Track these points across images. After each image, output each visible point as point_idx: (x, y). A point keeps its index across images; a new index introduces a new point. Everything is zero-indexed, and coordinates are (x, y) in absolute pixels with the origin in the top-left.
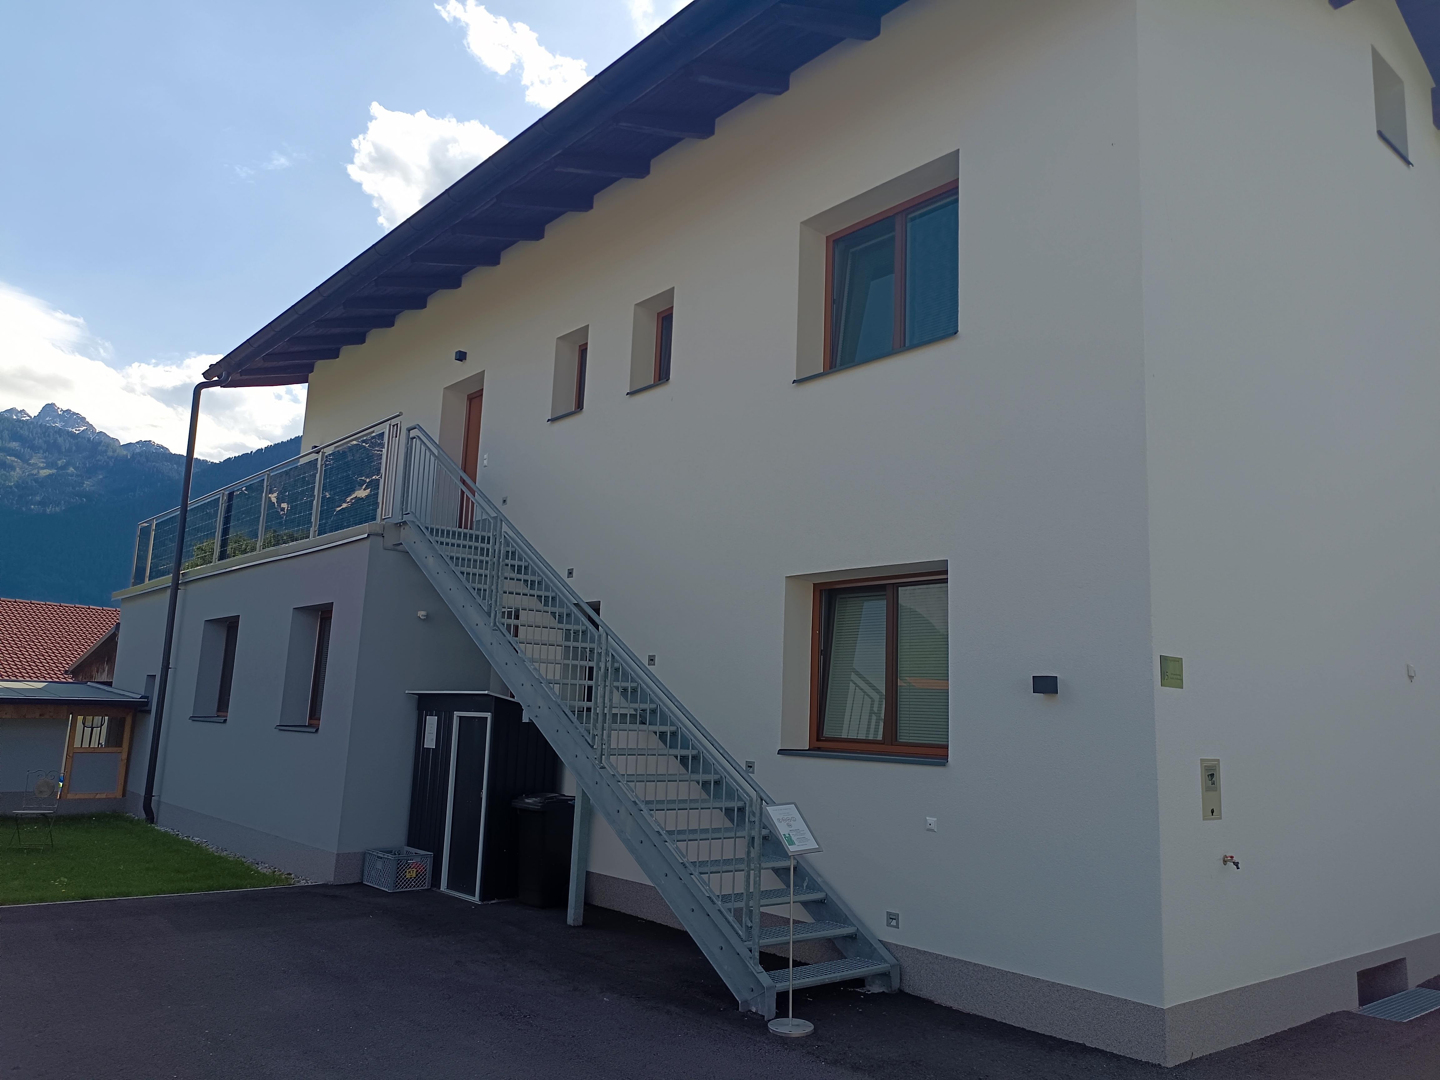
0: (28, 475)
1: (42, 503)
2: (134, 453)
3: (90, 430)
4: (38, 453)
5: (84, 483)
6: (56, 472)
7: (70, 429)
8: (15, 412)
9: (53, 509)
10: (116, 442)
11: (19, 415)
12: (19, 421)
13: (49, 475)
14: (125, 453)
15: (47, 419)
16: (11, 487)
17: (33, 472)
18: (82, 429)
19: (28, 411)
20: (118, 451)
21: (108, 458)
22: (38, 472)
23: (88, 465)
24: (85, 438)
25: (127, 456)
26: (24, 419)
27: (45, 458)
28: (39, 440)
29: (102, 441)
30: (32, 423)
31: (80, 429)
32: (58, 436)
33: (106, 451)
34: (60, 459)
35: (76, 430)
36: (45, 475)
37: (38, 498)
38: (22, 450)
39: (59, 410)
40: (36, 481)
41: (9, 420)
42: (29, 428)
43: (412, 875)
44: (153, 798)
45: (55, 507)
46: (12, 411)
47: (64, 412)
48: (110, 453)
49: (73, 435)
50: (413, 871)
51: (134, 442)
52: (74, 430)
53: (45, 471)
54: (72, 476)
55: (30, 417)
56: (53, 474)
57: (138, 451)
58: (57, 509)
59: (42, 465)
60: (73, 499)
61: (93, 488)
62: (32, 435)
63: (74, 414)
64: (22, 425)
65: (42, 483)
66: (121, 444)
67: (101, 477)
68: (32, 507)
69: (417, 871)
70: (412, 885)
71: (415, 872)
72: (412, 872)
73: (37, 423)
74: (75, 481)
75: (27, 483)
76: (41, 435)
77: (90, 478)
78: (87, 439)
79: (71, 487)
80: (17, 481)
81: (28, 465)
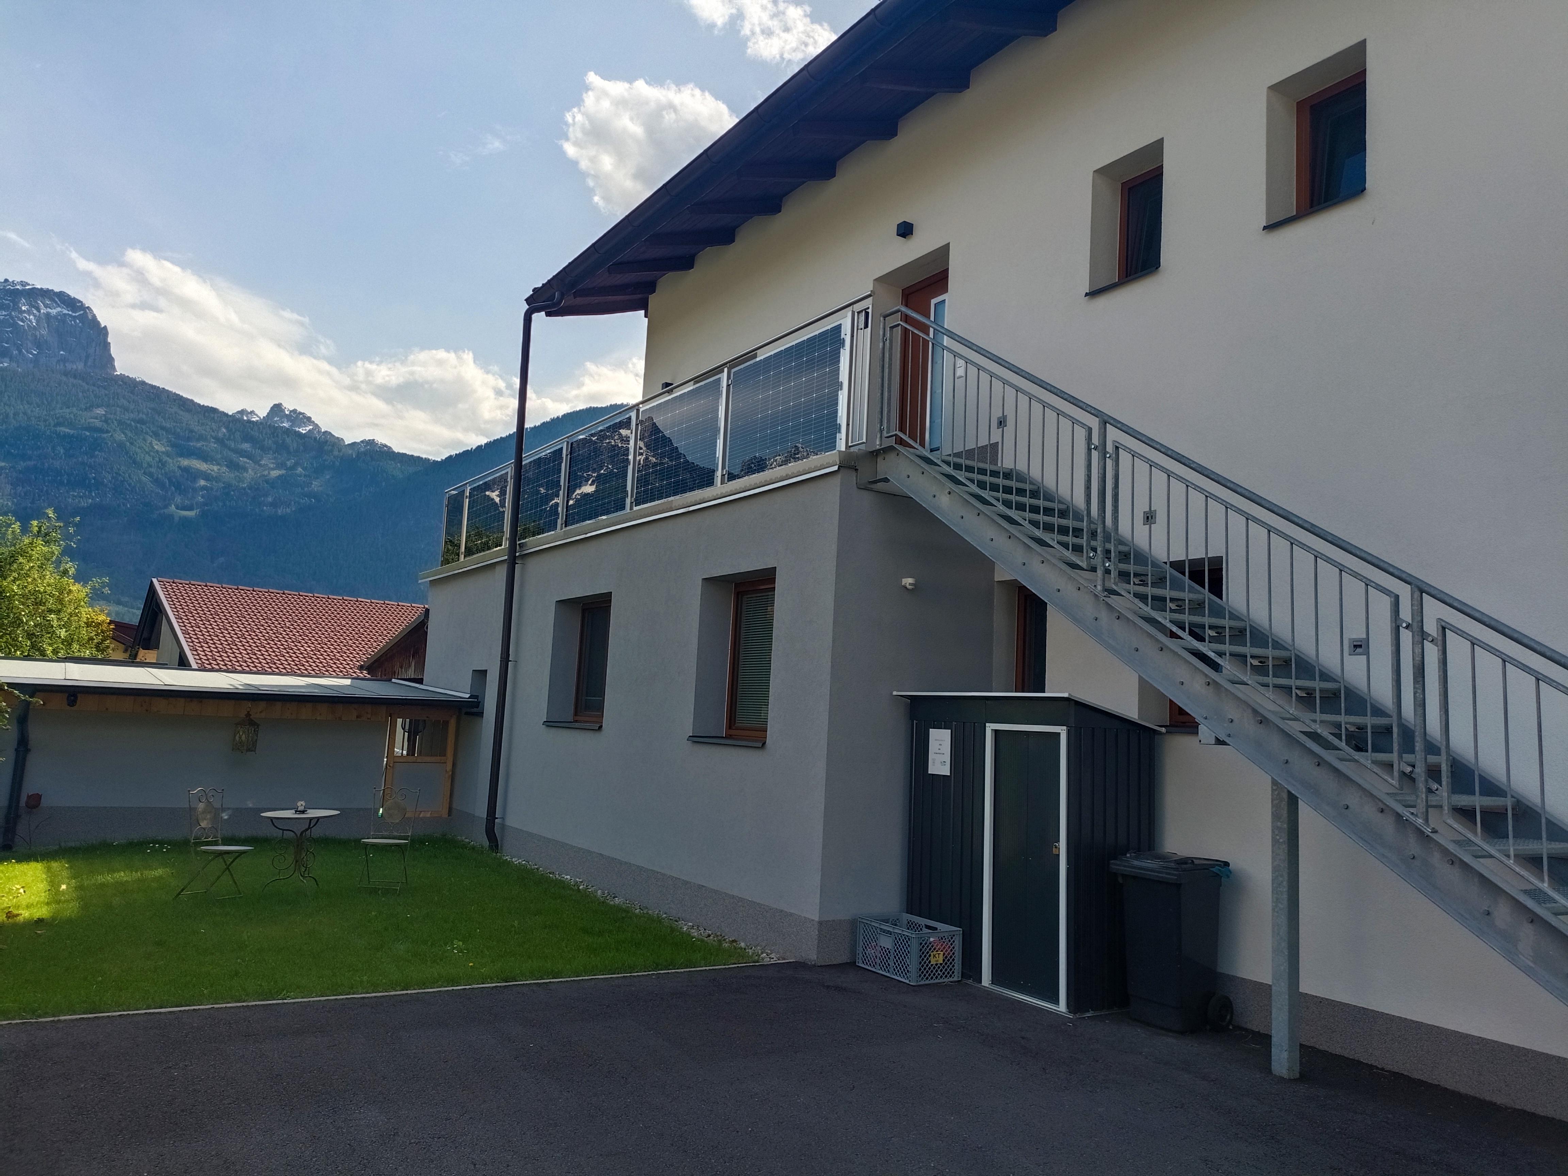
0: (260, 477)
1: (274, 505)
2: (358, 452)
3: (315, 429)
4: (268, 454)
5: (312, 484)
6: (286, 473)
7: (297, 429)
8: (245, 413)
9: (284, 510)
10: (341, 442)
11: (249, 415)
12: (249, 421)
13: (280, 475)
14: (350, 452)
15: (275, 419)
16: (244, 489)
17: (264, 473)
18: (308, 429)
19: (256, 412)
20: (343, 450)
21: (334, 457)
22: (269, 473)
23: (315, 465)
24: (311, 438)
25: (352, 455)
26: (254, 419)
27: (275, 458)
28: (268, 441)
29: (327, 441)
30: (261, 423)
31: (307, 428)
32: (286, 436)
33: (332, 451)
34: (288, 460)
35: (303, 430)
36: (275, 475)
37: (270, 499)
38: (254, 452)
39: (286, 410)
40: (267, 482)
41: (240, 421)
42: (259, 429)
43: (938, 961)
44: (496, 820)
45: (286, 508)
46: (242, 412)
47: (291, 411)
48: (336, 453)
49: (299, 435)
50: (939, 954)
51: (358, 441)
52: (300, 430)
53: (275, 472)
54: (300, 476)
55: (260, 418)
56: (283, 475)
57: (362, 450)
58: (287, 509)
59: (272, 466)
60: (303, 499)
61: (320, 489)
62: (262, 435)
63: (300, 413)
64: (252, 426)
65: (272, 484)
66: (346, 444)
67: (328, 477)
68: (265, 508)
69: (944, 954)
70: (939, 974)
71: (941, 956)
72: (937, 956)
73: (266, 424)
74: (304, 482)
75: (259, 484)
76: (270, 435)
77: (317, 478)
78: (313, 439)
79: (300, 488)
80: (250, 483)
81: (259, 466)
